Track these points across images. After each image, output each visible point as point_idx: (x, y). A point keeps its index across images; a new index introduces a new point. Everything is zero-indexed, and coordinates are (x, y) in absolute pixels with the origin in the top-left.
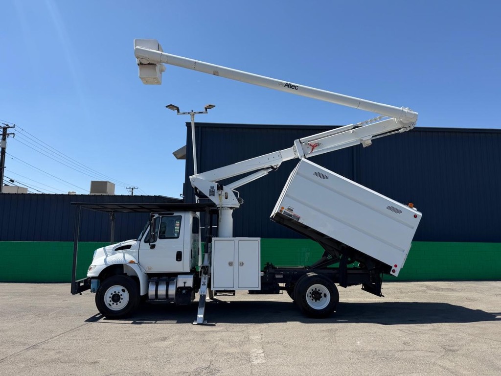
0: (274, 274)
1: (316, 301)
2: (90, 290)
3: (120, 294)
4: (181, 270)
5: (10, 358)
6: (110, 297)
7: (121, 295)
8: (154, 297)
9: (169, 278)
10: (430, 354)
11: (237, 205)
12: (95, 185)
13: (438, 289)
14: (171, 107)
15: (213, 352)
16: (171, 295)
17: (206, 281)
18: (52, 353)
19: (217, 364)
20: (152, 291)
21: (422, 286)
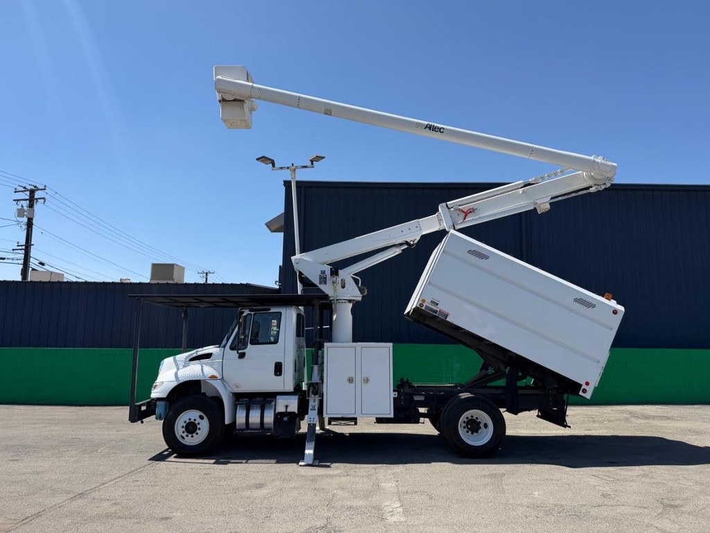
0: (412, 395)
1: (472, 434)
2: (154, 416)
3: (196, 422)
4: (281, 389)
5: (50, 512)
6: (183, 427)
7: (199, 424)
8: (244, 427)
9: (264, 399)
10: (641, 510)
11: (358, 296)
12: (157, 269)
13: (647, 417)
14: (263, 159)
15: (329, 505)
16: (268, 424)
17: (316, 404)
18: (107, 504)
19: (336, 522)
20: (241, 418)
21: (623, 412)
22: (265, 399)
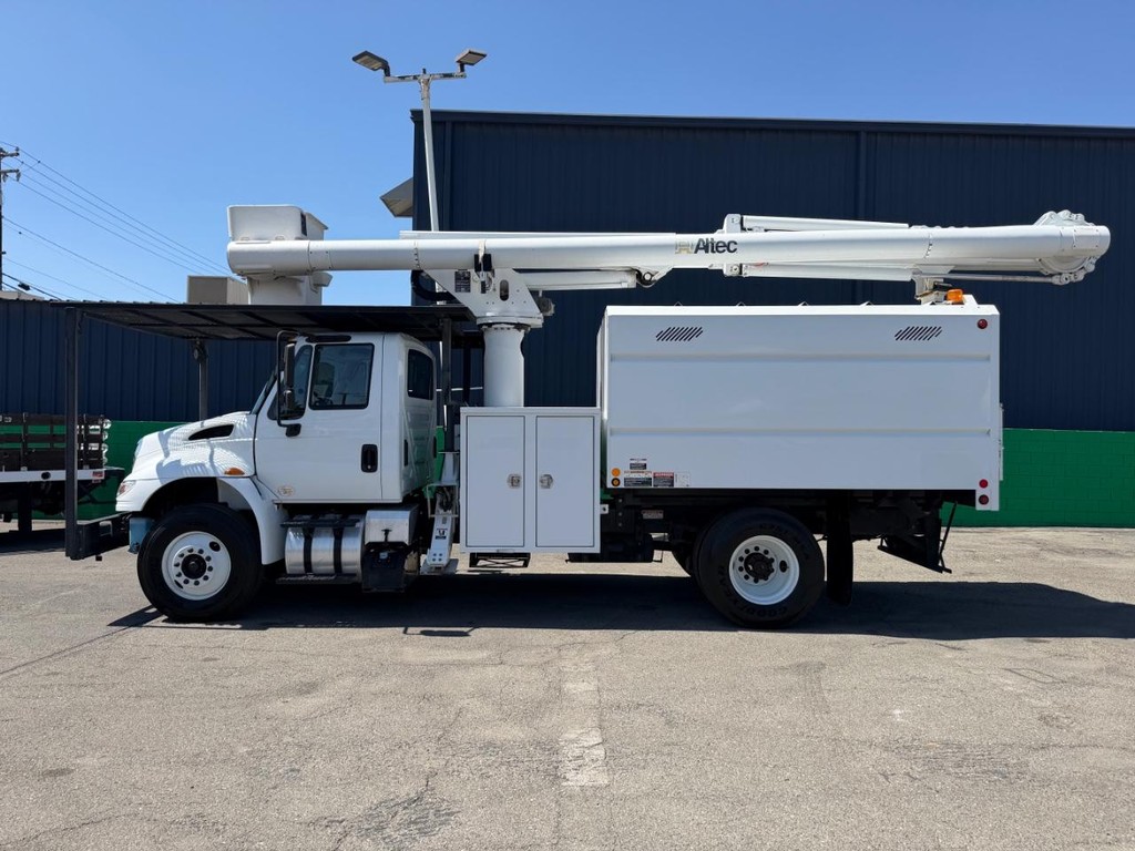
0: (638, 510)
1: (756, 581)
2: (128, 547)
3: (204, 556)
4: (375, 498)
6: (177, 565)
7: (209, 559)
8: (302, 569)
9: (343, 517)
11: (535, 317)
13: (1069, 552)
14: (366, 58)
16: (348, 564)
17: (448, 527)
19: (446, 788)
20: (294, 553)
21: (1024, 541)
22: (345, 517)
